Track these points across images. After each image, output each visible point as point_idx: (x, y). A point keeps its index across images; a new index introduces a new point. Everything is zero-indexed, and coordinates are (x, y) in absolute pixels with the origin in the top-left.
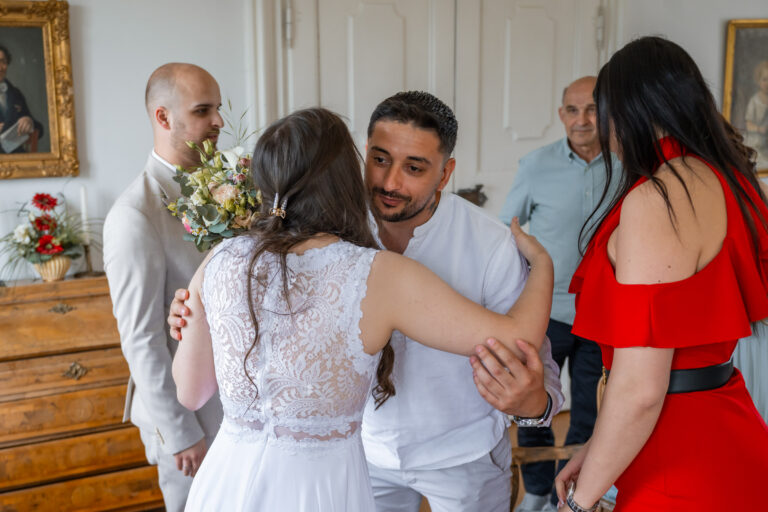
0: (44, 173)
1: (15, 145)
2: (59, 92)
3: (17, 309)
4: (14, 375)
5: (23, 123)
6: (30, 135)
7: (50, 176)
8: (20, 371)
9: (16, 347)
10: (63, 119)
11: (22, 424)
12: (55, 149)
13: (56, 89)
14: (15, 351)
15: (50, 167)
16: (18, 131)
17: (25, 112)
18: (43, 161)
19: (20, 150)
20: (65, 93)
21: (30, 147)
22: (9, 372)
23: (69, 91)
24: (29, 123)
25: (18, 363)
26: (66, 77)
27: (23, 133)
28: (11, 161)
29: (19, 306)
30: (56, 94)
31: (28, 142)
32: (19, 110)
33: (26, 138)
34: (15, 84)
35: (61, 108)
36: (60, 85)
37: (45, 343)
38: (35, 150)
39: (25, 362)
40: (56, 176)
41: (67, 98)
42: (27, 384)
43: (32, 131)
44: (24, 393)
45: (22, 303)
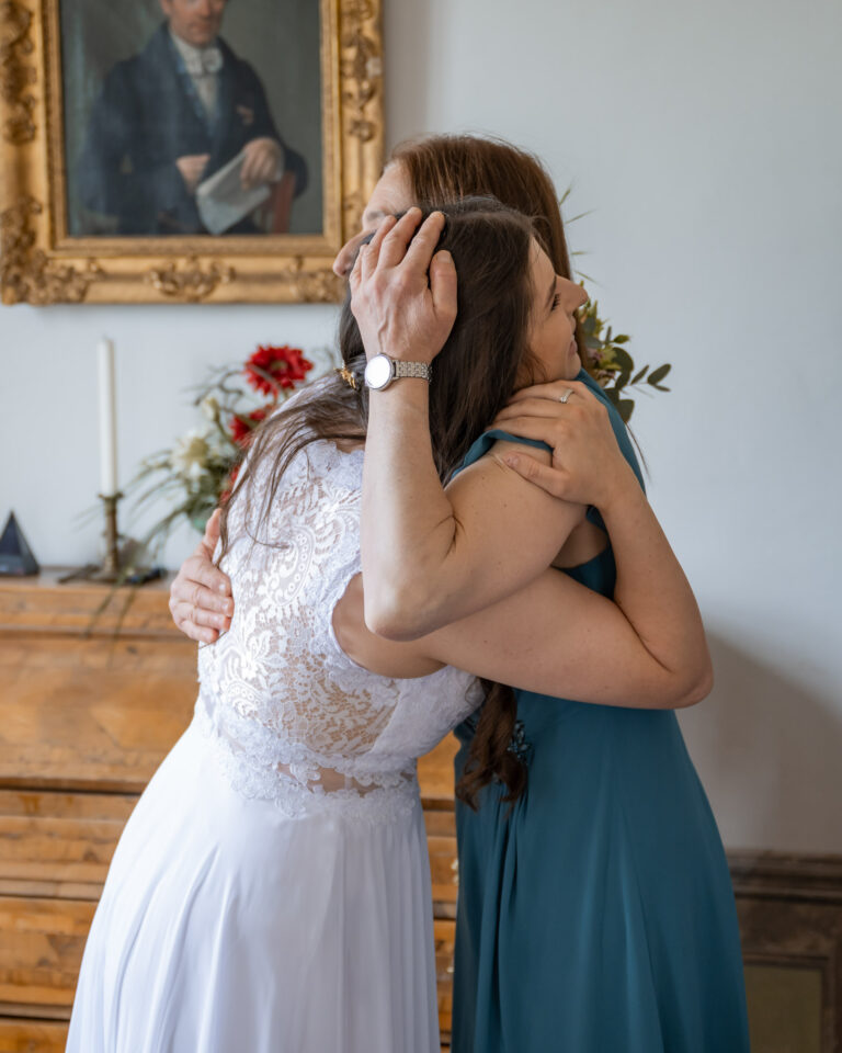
0: (293, 291)
1: (234, 214)
2: (349, 70)
3: (132, 651)
4: (33, 828)
5: (257, 154)
6: (273, 186)
7: (308, 300)
8: (48, 821)
9: (57, 754)
10: (352, 144)
11: (43, 962)
12: (332, 225)
13: (342, 62)
14: (47, 763)
15: (313, 276)
16: (243, 175)
17: (264, 126)
18: (299, 259)
19: (244, 227)
20: (361, 73)
21: (271, 219)
22: (22, 820)
23: (373, 67)
24: (271, 153)
25: (46, 798)
26: (368, 29)
27: (255, 182)
28: (217, 253)
29: (142, 645)
30: (341, 74)
31: (266, 206)
32: (248, 121)
33: (262, 194)
34: (241, 51)
35: (351, 113)
36: (351, 53)
37: (131, 758)
38: (283, 228)
39: (63, 797)
40: (324, 300)
41: (366, 86)
42: (64, 861)
43: (279, 176)
44: (59, 882)
45: (152, 638)
